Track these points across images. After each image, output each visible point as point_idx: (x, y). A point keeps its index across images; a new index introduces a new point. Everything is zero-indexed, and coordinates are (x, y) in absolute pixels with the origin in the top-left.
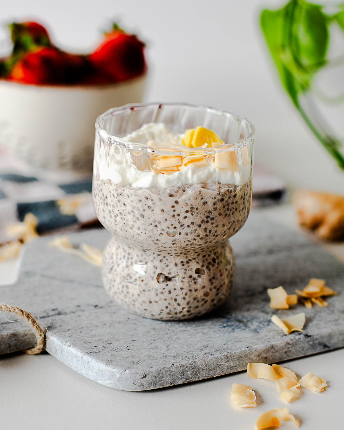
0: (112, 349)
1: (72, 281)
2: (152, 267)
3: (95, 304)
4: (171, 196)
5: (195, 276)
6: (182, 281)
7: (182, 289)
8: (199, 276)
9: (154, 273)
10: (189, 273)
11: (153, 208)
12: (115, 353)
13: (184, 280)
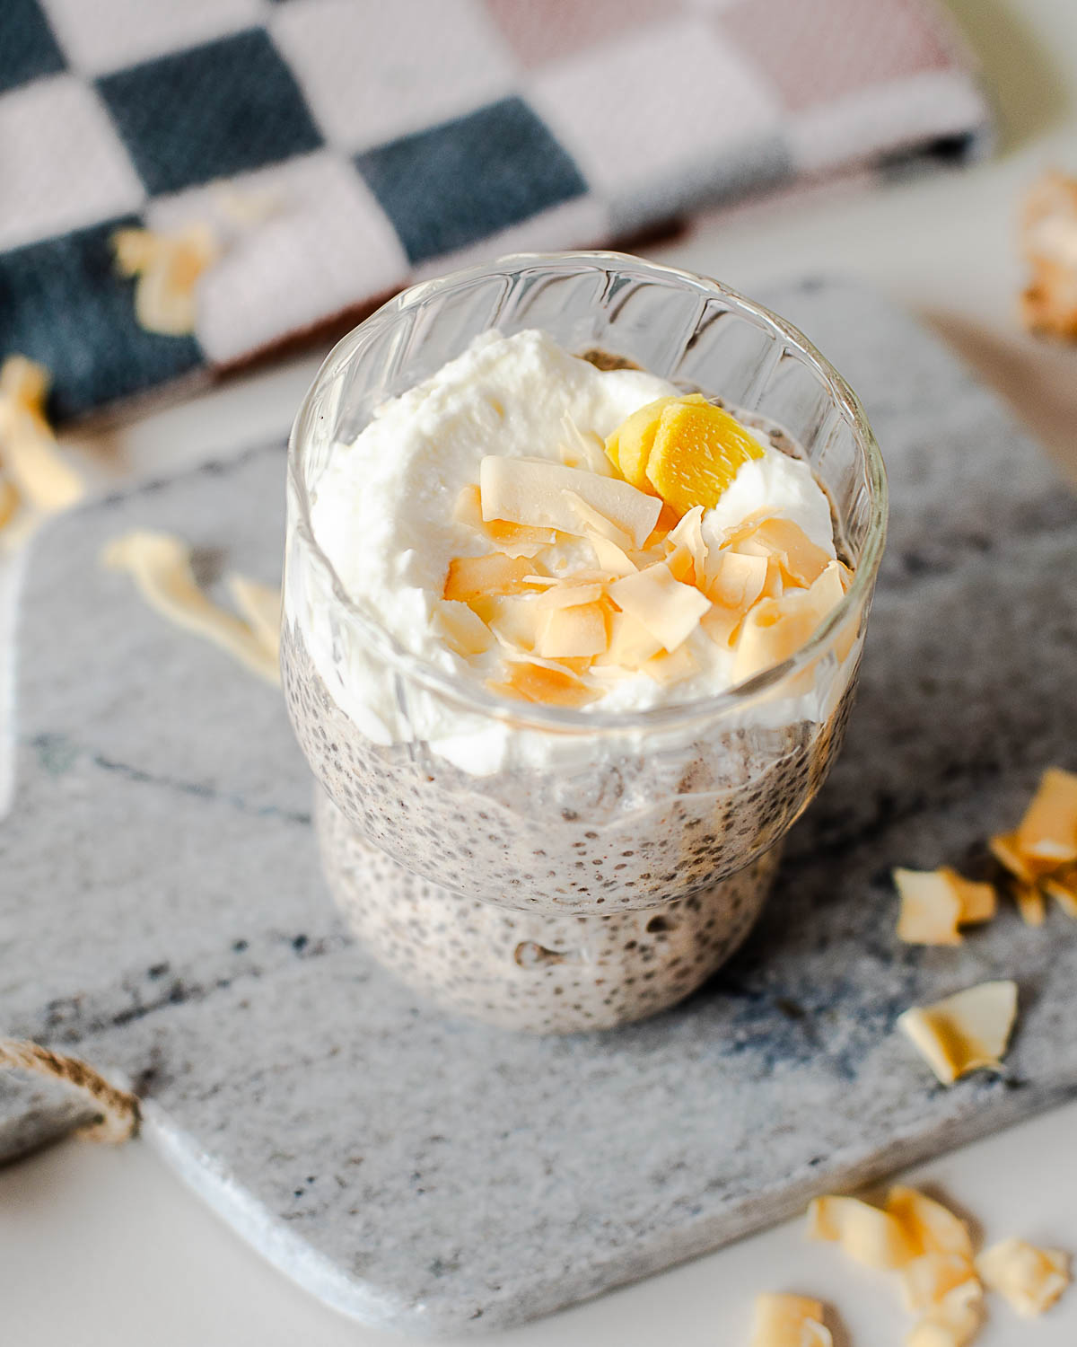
0: (369, 1195)
1: (203, 791)
2: (497, 921)
3: (294, 933)
4: (570, 817)
5: (648, 939)
6: (602, 963)
7: (599, 982)
8: (662, 939)
9: (506, 938)
10: (625, 936)
11: (506, 842)
12: (373, 1211)
13: (608, 958)
